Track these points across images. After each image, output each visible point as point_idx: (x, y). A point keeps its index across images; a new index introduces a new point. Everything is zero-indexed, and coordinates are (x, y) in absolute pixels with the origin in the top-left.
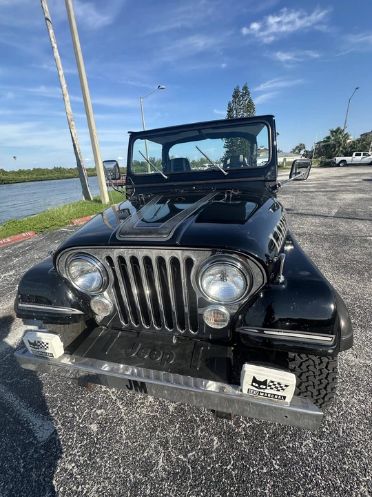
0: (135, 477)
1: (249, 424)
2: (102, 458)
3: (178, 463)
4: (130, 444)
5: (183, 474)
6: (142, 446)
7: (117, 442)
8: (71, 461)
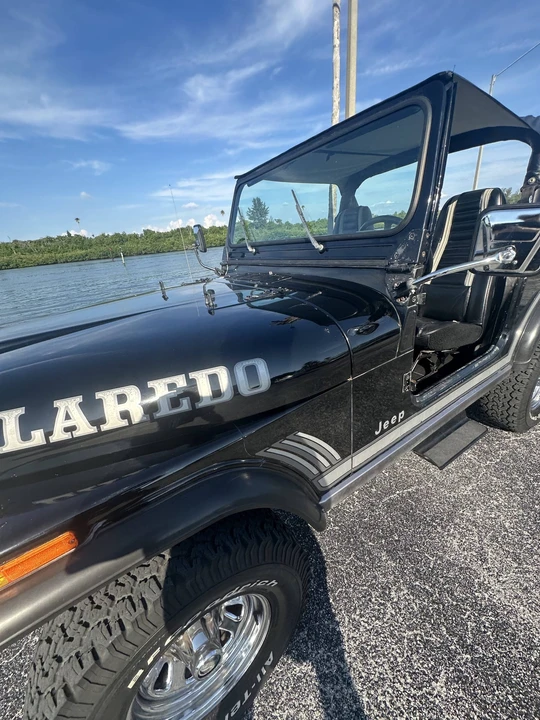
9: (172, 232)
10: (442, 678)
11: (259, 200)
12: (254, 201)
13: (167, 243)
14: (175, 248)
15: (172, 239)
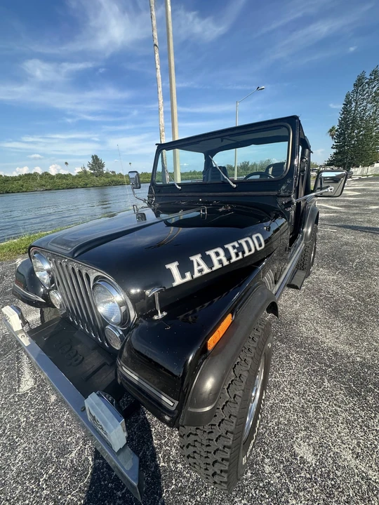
0: (51, 454)
1: (163, 464)
2: (42, 425)
3: (84, 462)
4: (65, 425)
5: (81, 474)
6: (71, 432)
7: (59, 418)
8: (25, 416)
9: (20, 176)
10: (326, 381)
11: (96, 157)
12: (93, 157)
13: (15, 185)
14: (24, 190)
15: (21, 182)
